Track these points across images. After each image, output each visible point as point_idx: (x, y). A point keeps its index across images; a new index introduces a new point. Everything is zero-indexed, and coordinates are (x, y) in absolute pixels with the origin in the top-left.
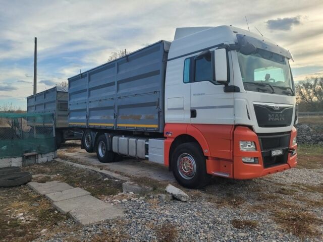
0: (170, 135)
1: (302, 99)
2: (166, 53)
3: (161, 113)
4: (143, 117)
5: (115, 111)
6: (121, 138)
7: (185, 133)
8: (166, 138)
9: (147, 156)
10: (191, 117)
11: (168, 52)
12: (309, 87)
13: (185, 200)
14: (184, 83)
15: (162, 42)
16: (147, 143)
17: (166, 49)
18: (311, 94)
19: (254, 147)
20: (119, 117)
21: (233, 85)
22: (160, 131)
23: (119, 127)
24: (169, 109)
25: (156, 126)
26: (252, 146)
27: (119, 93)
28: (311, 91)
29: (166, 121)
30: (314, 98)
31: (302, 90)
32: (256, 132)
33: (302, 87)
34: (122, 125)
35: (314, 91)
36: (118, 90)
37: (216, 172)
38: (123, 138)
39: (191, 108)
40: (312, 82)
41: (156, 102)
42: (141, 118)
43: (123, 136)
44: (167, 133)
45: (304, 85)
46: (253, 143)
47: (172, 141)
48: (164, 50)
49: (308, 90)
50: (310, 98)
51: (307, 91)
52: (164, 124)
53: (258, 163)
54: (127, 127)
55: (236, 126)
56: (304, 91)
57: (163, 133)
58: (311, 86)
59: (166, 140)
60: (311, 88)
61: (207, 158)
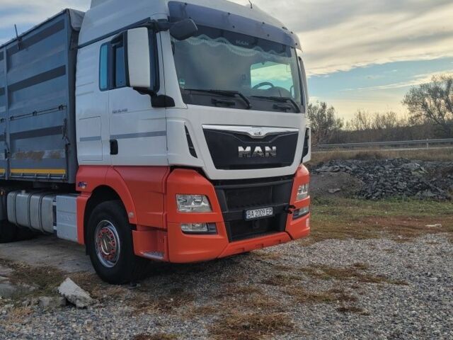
0: (84, 187)
1: (427, 116)
2: (75, 33)
3: (71, 148)
4: (46, 155)
5: (6, 144)
6: (19, 195)
7: (103, 184)
8: (79, 192)
9: (55, 228)
10: (112, 153)
11: (79, 32)
12: (439, 94)
13: (83, 305)
14: (101, 90)
15: (66, 12)
16: (54, 204)
17: (74, 26)
18: (443, 108)
19: (207, 205)
20: (14, 155)
21: (164, 94)
22: (70, 182)
23: (12, 174)
24: (82, 139)
25: (63, 172)
26: (203, 204)
27: (11, 109)
28: (443, 101)
29: (80, 162)
30: (448, 113)
31: (427, 100)
32: (212, 178)
33: (427, 95)
34: (18, 172)
35: (447, 101)
36: (10, 103)
37: (147, 253)
38: (23, 195)
39: (111, 136)
40: (444, 87)
41: (61, 126)
42: (44, 157)
43: (23, 192)
44: (80, 184)
45: (430, 91)
46: (204, 198)
47: (87, 198)
48: (71, 26)
49: (438, 100)
50: (440, 114)
51: (435, 102)
52: (77, 167)
53: (216, 233)
54: (24, 175)
55: (173, 168)
56: (429, 102)
57: (74, 185)
58: (442, 92)
59: (79, 197)
60: (442, 97)
61: (134, 227)
